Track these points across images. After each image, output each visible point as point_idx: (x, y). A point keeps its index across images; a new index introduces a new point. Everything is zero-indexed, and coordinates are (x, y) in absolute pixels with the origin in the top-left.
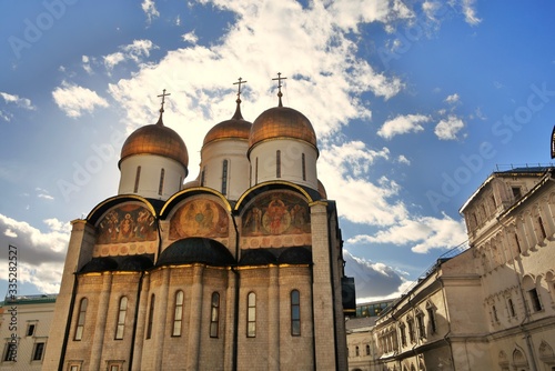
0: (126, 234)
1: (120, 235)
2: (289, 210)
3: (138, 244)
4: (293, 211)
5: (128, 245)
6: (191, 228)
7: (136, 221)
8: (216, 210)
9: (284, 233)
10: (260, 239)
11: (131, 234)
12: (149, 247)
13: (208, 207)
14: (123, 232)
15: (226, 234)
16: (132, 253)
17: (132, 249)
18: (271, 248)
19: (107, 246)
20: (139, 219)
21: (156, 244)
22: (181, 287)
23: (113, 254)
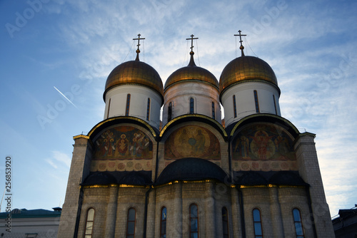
0: (123, 152)
1: (117, 153)
2: (273, 140)
3: (135, 162)
4: (276, 141)
5: (125, 162)
6: (184, 149)
7: (131, 141)
8: (207, 135)
9: (271, 159)
10: (250, 163)
11: (127, 153)
12: (145, 165)
13: (200, 133)
14: (119, 150)
15: (218, 157)
16: (130, 169)
17: (129, 165)
18: (261, 171)
19: (104, 162)
20: (134, 140)
21: (152, 162)
22: (196, 201)
23: (110, 169)
